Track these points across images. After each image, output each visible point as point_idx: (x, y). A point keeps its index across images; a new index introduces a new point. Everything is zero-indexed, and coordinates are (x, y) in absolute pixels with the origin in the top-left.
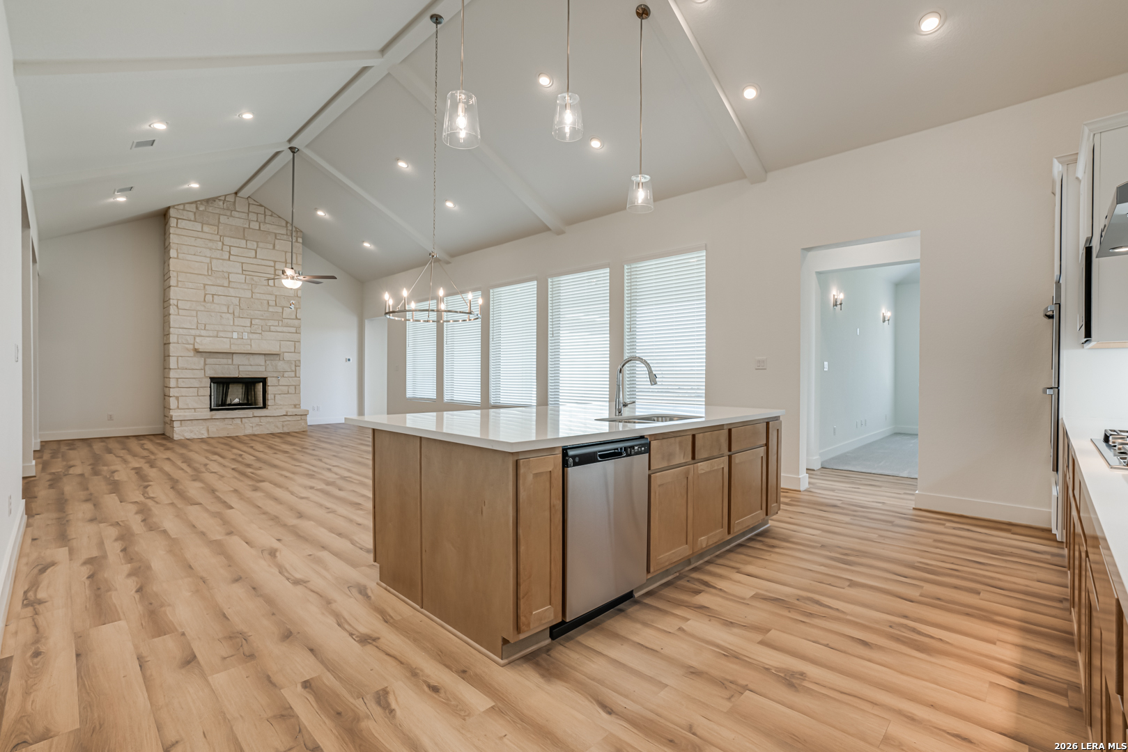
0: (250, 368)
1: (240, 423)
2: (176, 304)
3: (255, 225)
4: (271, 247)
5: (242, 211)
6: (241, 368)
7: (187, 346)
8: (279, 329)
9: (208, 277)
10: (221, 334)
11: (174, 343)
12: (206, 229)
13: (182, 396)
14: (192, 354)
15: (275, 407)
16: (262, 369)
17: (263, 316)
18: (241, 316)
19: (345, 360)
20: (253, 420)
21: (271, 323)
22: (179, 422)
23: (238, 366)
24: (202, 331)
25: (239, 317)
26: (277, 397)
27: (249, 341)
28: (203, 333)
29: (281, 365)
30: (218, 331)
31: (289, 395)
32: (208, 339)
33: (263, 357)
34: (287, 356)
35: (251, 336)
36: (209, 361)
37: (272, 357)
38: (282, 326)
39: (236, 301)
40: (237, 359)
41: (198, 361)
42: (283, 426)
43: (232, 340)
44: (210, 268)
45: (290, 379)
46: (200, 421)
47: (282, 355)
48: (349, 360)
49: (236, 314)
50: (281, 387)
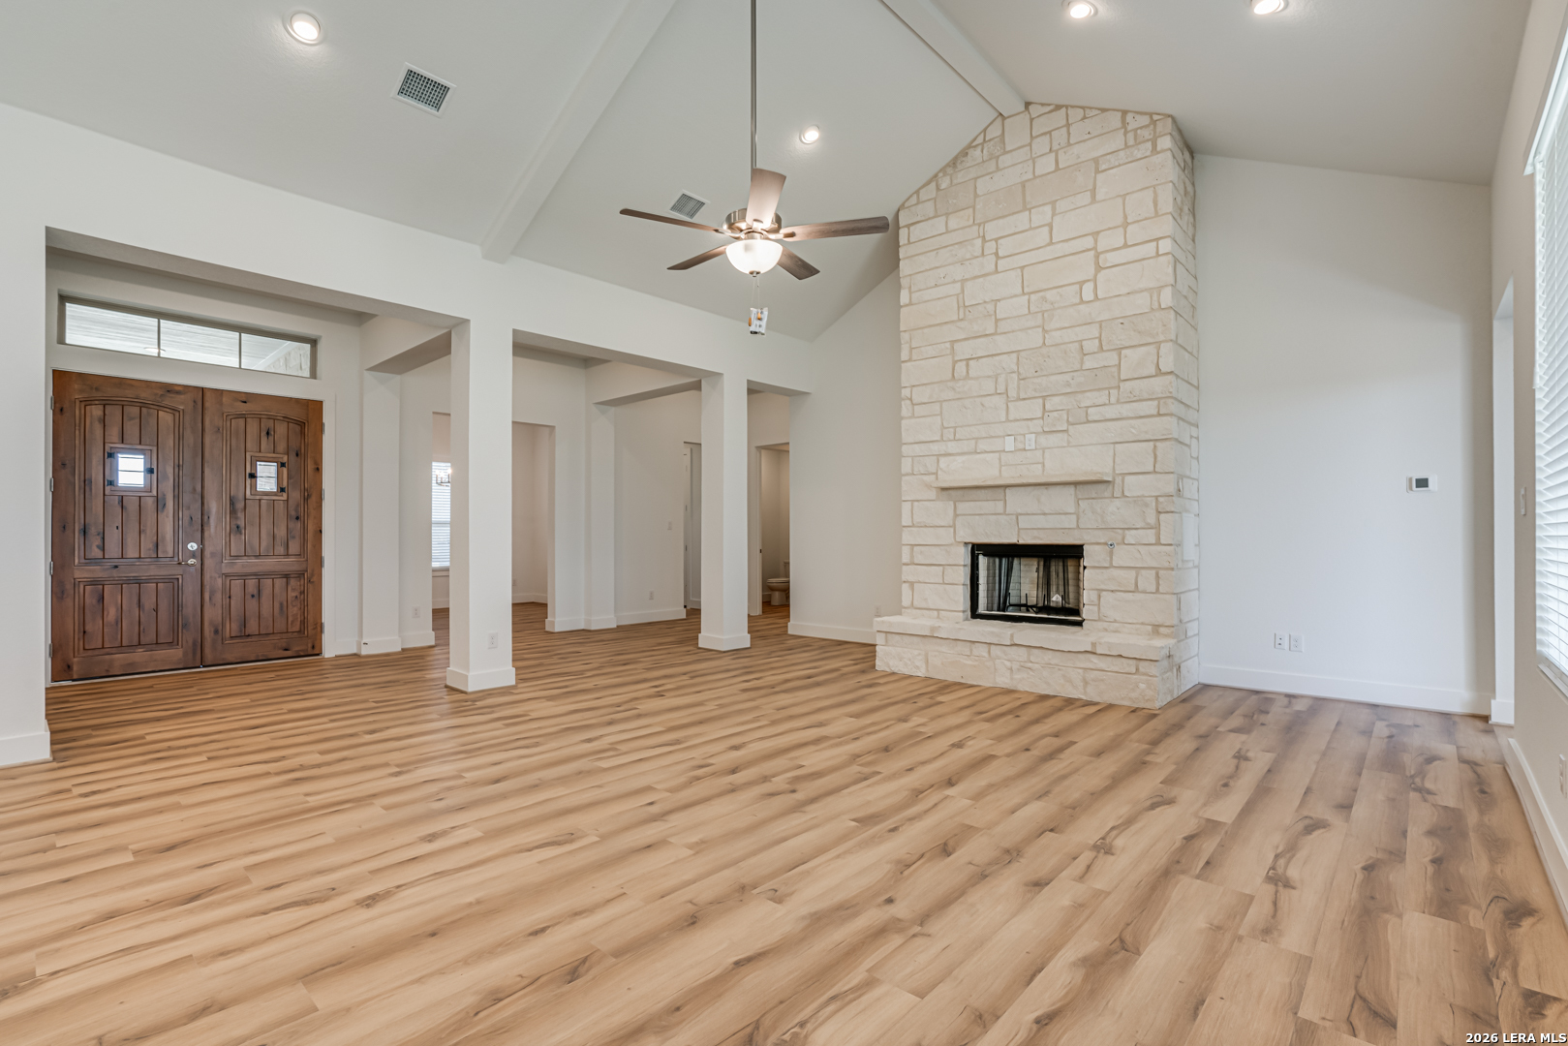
0: (1041, 522)
1: (986, 655)
2: (909, 396)
3: (1046, 164)
4: (1086, 198)
5: (1019, 144)
6: (1024, 522)
7: (925, 478)
8: (1110, 412)
9: (959, 324)
10: (982, 446)
11: (907, 474)
12: (953, 223)
13: (920, 582)
14: (933, 494)
15: (1100, 625)
16: (1069, 522)
17: (1068, 385)
18: (1022, 396)
19: (1404, 484)
20: (1013, 652)
21: (1088, 399)
22: (884, 635)
23: (1017, 515)
24: (950, 444)
25: (1019, 399)
26: (1106, 597)
27: (1039, 453)
28: (952, 447)
29: (1115, 511)
30: (977, 439)
31: (1139, 596)
32: (960, 459)
33: (1071, 490)
34: (1134, 486)
35: (1044, 440)
36: (963, 507)
37: (1093, 491)
38: (1118, 402)
39: (1009, 362)
40: (1016, 501)
41: (943, 510)
42: (1086, 683)
43: (1003, 455)
44: (961, 304)
45: (1142, 549)
46: (915, 639)
47: (1118, 480)
48: (1422, 483)
49: (1013, 394)
50: (1115, 573)
